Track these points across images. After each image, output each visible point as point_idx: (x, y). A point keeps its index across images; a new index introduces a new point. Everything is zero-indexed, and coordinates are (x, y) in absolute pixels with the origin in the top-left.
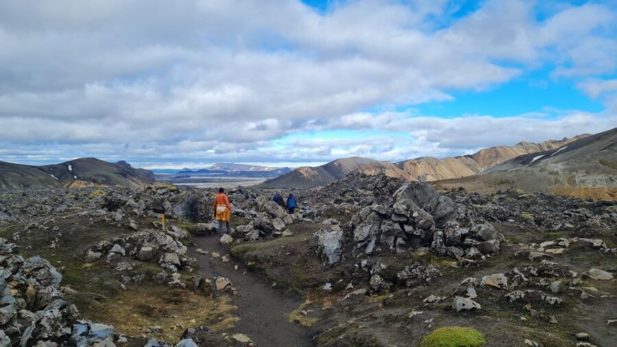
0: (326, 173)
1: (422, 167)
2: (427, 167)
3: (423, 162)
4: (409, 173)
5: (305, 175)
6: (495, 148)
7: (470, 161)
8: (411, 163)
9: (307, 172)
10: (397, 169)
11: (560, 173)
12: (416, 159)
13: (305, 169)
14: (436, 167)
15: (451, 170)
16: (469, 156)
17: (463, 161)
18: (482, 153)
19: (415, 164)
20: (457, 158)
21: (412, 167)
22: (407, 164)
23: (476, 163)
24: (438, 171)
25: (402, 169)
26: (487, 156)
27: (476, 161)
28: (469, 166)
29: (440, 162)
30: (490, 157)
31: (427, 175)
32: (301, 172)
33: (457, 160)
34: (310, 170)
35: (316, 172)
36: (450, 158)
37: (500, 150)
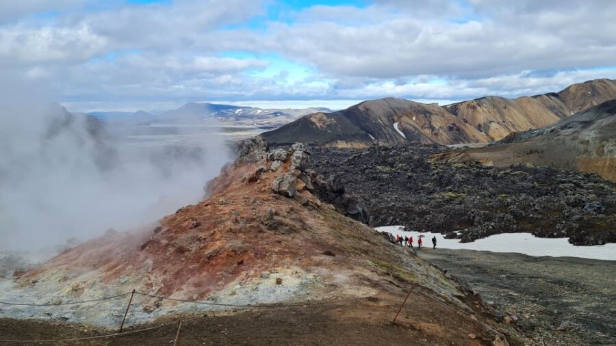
0: (348, 121)
1: (483, 111)
2: (491, 110)
3: (486, 104)
4: (464, 120)
5: (318, 125)
6: (591, 82)
7: (554, 101)
8: (468, 106)
9: (320, 120)
10: (447, 115)
11: (590, 142)
12: (476, 100)
13: (318, 116)
14: (505, 111)
15: (526, 115)
16: (554, 94)
17: (544, 102)
18: (572, 90)
19: (474, 108)
20: (535, 97)
21: (470, 111)
22: (463, 108)
23: (562, 105)
24: (507, 117)
25: (456, 114)
26: (579, 94)
27: (563, 101)
28: (552, 108)
29: (511, 105)
30: (584, 95)
31: (490, 122)
32: (313, 120)
33: (535, 100)
34: (325, 117)
35: (334, 121)
36: (524, 97)
37: (598, 85)
